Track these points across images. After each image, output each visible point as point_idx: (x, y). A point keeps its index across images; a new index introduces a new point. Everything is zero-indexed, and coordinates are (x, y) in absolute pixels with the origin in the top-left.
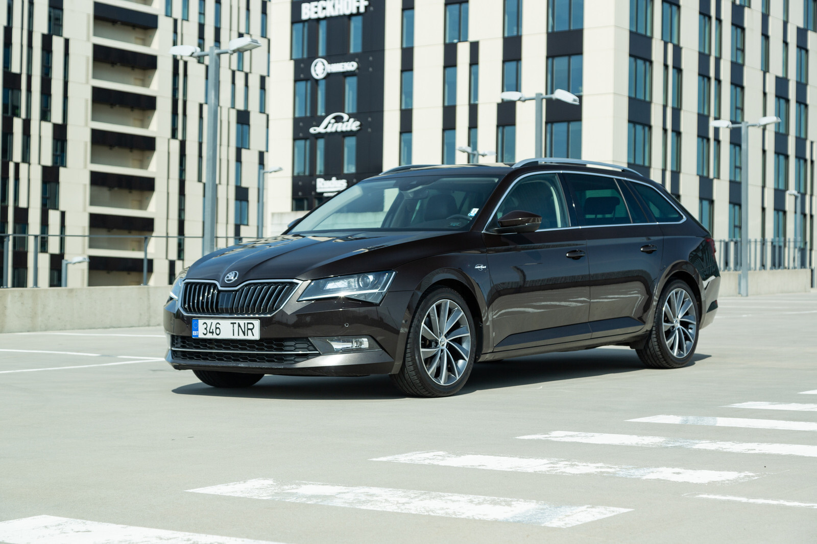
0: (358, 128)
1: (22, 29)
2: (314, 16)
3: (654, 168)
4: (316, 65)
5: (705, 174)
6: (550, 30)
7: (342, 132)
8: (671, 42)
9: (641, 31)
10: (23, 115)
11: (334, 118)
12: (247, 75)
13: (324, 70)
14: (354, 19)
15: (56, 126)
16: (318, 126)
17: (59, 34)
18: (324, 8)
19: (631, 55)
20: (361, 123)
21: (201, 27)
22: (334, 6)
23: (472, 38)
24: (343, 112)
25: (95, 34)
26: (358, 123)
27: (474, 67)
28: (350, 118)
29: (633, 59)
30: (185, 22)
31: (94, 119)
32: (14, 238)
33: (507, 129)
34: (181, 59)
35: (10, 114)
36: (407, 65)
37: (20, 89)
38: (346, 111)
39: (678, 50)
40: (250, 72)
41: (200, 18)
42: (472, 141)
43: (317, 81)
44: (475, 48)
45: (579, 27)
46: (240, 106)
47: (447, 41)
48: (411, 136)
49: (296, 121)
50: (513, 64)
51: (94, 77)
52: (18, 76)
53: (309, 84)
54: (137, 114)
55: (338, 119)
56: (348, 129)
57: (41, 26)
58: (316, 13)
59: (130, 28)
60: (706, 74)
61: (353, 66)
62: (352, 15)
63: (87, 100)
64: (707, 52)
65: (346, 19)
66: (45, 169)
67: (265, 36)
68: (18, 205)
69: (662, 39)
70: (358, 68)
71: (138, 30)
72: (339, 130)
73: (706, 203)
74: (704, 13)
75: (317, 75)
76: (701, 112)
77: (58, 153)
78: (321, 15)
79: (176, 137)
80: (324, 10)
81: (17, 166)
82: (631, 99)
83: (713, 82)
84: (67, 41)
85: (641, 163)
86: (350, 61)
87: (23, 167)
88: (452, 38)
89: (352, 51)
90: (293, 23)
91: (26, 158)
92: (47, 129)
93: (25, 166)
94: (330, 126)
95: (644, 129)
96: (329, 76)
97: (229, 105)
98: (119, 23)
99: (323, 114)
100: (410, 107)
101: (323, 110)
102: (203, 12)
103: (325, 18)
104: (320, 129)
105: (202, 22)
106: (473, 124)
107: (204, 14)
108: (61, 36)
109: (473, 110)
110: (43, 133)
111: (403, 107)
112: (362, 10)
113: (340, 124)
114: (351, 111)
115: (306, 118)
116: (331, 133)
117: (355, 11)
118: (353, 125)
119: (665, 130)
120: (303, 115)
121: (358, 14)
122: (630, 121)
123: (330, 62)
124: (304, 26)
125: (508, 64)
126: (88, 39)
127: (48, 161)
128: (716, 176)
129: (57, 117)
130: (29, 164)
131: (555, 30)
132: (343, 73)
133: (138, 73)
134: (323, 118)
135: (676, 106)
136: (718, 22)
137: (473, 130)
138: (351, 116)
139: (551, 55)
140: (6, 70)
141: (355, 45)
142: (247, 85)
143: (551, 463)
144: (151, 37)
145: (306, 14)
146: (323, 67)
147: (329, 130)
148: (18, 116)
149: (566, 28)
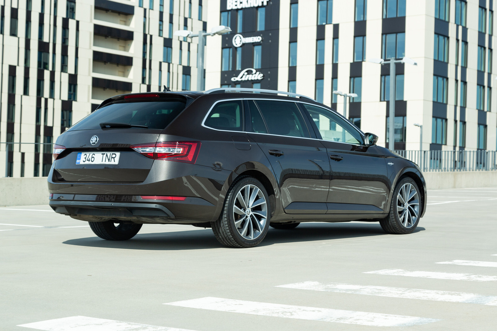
0: (262, 78)
1: (50, 15)
2: (235, 8)
3: (449, 105)
4: (235, 39)
5: (482, 109)
6: (384, 17)
7: (252, 80)
8: (461, 25)
9: (442, 18)
10: (51, 69)
11: (247, 72)
12: (189, 44)
13: (241, 41)
14: (260, 9)
15: (70, 75)
16: (237, 76)
17: (73, 18)
18: (241, 3)
19: (435, 33)
20: (264, 75)
21: (161, 14)
22: (247, 2)
23: (335, 22)
24: (253, 68)
25: (95, 18)
26: (262, 75)
27: (335, 40)
28: (256, 72)
29: (437, 36)
30: (151, 10)
31: (94, 71)
32: (44, 146)
33: (356, 79)
34: (149, 34)
35: (42, 68)
36: (293, 38)
37: (48, 52)
38: (255, 67)
39: (465, 30)
40: (192, 42)
41: (160, 8)
42: (334, 87)
43: (236, 48)
44: (336, 28)
45: (403, 15)
46: (185, 63)
47: (319, 24)
48: (296, 83)
49: (223, 73)
50: (361, 38)
51: (94, 45)
52: (48, 44)
53: (231, 50)
54: (120, 68)
55: (249, 72)
56: (256, 78)
57: (62, 13)
58: (236, 5)
59: (117, 14)
60: (483, 45)
61: (259, 39)
62: (258, 7)
63: (90, 59)
64: (483, 31)
65: (255, 10)
66: (63, 102)
67: (201, 19)
68: (47, 125)
69: (455, 23)
70: (262, 40)
71: (121, 15)
72: (250, 79)
73: (482, 127)
74: (482, 7)
75: (236, 45)
76: (480, 69)
77: (72, 92)
78: (239, 7)
79: (145, 83)
80: (241, 4)
81: (46, 100)
82: (435, 61)
83: (487, 50)
84: (78, 22)
85: (442, 102)
86: (257, 36)
87: (50, 101)
88: (322, 21)
89: (258, 30)
90: (221, 12)
91: (52, 95)
92: (65, 77)
93: (52, 100)
94: (244, 76)
95: (443, 80)
96: (244, 45)
97: (178, 63)
98: (110, 11)
99: (240, 69)
100: (295, 65)
101: (240, 67)
102: (162, 4)
103: (242, 9)
104: (238, 79)
105: (162, 11)
106: (335, 76)
107: (163, 6)
108: (75, 19)
109: (335, 67)
110: (62, 80)
111: (290, 65)
112: (265, 4)
113: (250, 76)
114: (257, 68)
115: (229, 71)
116: (245, 81)
117: (260, 5)
118: (258, 76)
119: (457, 81)
120: (227, 70)
121: (263, 6)
122: (434, 75)
123: (244, 37)
124: (228, 14)
125: (357, 38)
126: (91, 21)
127: (65, 97)
128: (489, 110)
129: (71, 70)
130: (54, 99)
131: (387, 17)
132: (253, 43)
133: (121, 43)
134: (240, 72)
135: (463, 65)
136: (491, 12)
137: (334, 80)
138: (257, 70)
139: (385, 32)
140: (40, 40)
141: (260, 26)
142: (189, 50)
143: (467, 276)
144: (130, 20)
145: (230, 6)
146: (240, 40)
147: (243, 79)
148: (47, 69)
149: (395, 16)
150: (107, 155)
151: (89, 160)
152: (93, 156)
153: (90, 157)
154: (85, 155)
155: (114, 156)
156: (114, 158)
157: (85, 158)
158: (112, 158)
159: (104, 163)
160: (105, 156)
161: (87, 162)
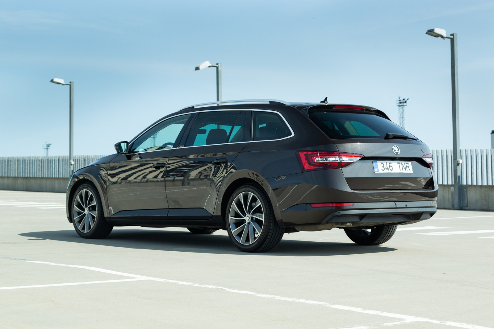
150: (402, 165)
151: (388, 169)
152: (390, 165)
153: (388, 166)
154: (382, 164)
155: (408, 165)
156: (408, 167)
157: (383, 167)
158: (407, 167)
159: (402, 171)
160: (400, 164)
161: (386, 171)
